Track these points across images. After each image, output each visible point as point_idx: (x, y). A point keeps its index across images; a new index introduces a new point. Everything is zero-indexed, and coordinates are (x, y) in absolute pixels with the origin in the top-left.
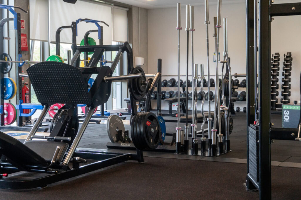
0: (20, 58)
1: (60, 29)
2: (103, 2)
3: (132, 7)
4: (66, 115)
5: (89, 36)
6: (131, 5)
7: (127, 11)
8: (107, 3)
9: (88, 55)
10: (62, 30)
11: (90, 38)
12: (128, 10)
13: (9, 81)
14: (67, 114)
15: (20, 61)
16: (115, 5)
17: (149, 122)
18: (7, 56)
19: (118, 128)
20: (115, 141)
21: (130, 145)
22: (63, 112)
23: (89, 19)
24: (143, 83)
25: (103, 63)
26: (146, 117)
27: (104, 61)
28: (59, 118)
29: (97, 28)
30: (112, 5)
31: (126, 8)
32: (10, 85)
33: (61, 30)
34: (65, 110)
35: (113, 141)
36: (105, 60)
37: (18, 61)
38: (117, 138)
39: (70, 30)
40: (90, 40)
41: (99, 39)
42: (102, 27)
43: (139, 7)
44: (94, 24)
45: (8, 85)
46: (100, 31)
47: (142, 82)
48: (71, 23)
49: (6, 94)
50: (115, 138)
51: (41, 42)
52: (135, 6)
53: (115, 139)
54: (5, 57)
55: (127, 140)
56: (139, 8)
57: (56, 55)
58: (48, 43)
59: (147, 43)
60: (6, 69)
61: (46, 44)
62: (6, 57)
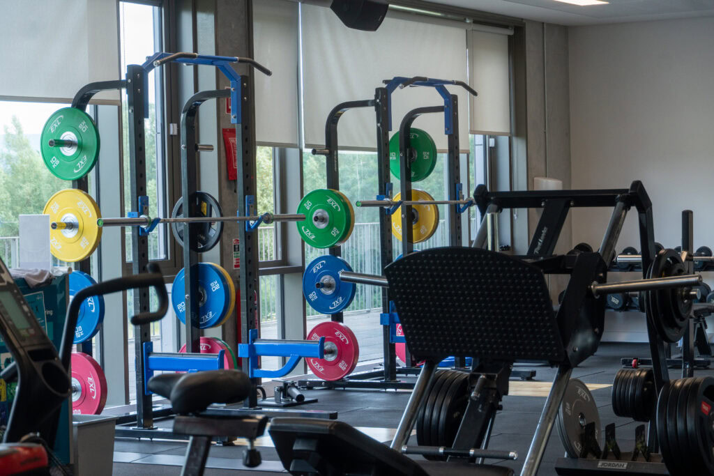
0: (248, 206)
1: (340, 112)
2: (439, 14)
3: (525, 24)
4: (492, 389)
5: (415, 125)
6: (522, 19)
7: (509, 36)
8: (449, 16)
9: (413, 184)
10: (344, 111)
11: (416, 131)
12: (511, 32)
13: (215, 272)
14: (495, 386)
15: (249, 215)
16: (475, 22)
17: (707, 404)
18: (205, 200)
19: (583, 417)
20: (578, 455)
21: (625, 466)
22: (484, 381)
23: (425, 79)
24: (686, 295)
25: (462, 206)
26: (701, 390)
27: (461, 200)
28: (476, 397)
29: (440, 102)
30: (468, 21)
31: (506, 27)
32: (216, 286)
33: (341, 114)
34: (487, 376)
35: (572, 455)
36: (466, 197)
37: (245, 215)
38: (582, 445)
39: (371, 112)
40: (418, 136)
41: (446, 134)
42: (455, 98)
43: (543, 23)
44: (433, 90)
45: (212, 284)
46: (450, 108)
47: (684, 293)
48: (374, 93)
49: (205, 313)
50: (578, 445)
51: (277, 149)
52: (533, 22)
53: (578, 447)
54: (200, 203)
55: (611, 450)
56: (544, 26)
57: (328, 187)
58: (297, 150)
59: (568, 134)
60: (204, 238)
61: (292, 154)
62: (205, 204)
